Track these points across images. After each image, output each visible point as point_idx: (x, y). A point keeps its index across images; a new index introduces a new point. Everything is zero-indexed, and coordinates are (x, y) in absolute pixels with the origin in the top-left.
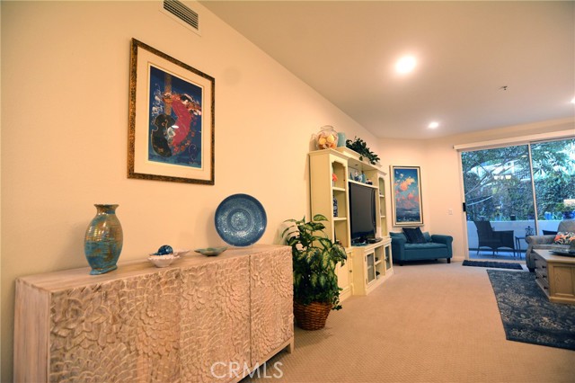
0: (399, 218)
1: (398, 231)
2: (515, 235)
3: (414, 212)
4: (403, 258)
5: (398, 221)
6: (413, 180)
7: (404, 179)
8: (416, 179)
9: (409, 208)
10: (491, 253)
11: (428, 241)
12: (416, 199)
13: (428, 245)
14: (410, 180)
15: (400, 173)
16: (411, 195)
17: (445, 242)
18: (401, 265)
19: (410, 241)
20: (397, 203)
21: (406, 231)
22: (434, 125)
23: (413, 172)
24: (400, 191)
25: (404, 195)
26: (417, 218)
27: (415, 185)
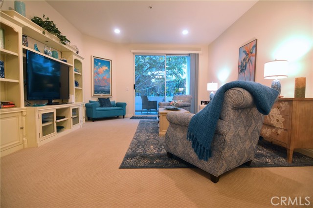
0: (96, 91)
1: (96, 100)
2: (158, 103)
3: (106, 89)
5: (95, 93)
6: (107, 68)
7: (101, 66)
8: (109, 68)
9: (104, 85)
10: (147, 112)
12: (108, 81)
13: (112, 108)
14: (105, 68)
15: (98, 61)
16: (106, 77)
17: (122, 106)
18: (93, 121)
19: (102, 106)
20: (95, 82)
21: (100, 99)
22: (117, 31)
23: (108, 63)
24: (97, 73)
25: (100, 77)
26: (108, 92)
27: (108, 71)
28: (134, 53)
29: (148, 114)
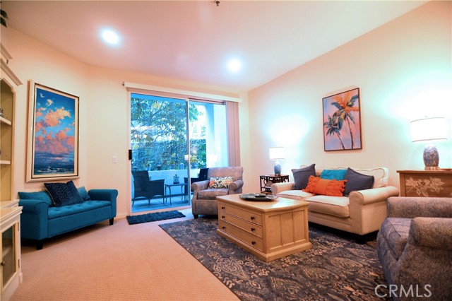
0: (39, 168)
1: (36, 188)
3: (66, 160)
4: (43, 234)
5: (36, 173)
6: (67, 113)
7: (53, 108)
8: (73, 113)
9: (58, 152)
11: (85, 200)
12: (70, 143)
14: (63, 113)
15: (45, 96)
18: (39, 247)
19: (57, 202)
20: (38, 142)
21: (50, 188)
22: (110, 37)
23: (68, 102)
24: (44, 124)
25: (52, 131)
26: (70, 167)
27: (69, 120)
28: (128, 89)
29: (149, 205)
